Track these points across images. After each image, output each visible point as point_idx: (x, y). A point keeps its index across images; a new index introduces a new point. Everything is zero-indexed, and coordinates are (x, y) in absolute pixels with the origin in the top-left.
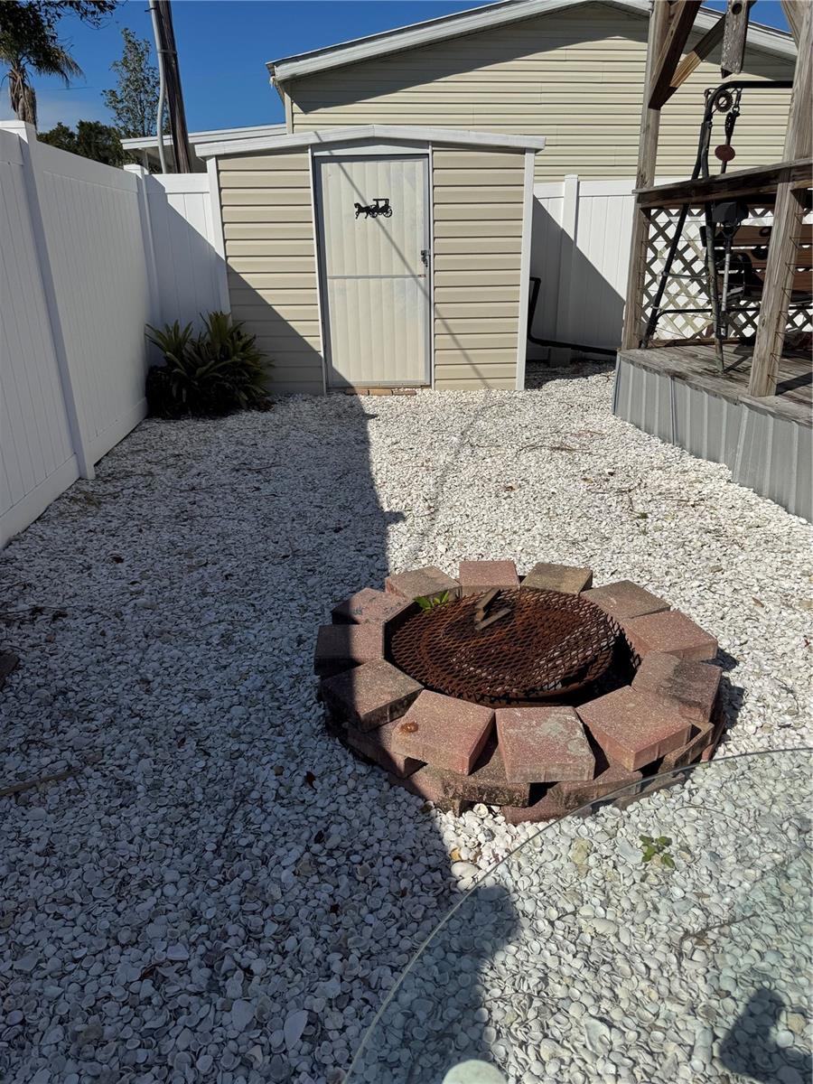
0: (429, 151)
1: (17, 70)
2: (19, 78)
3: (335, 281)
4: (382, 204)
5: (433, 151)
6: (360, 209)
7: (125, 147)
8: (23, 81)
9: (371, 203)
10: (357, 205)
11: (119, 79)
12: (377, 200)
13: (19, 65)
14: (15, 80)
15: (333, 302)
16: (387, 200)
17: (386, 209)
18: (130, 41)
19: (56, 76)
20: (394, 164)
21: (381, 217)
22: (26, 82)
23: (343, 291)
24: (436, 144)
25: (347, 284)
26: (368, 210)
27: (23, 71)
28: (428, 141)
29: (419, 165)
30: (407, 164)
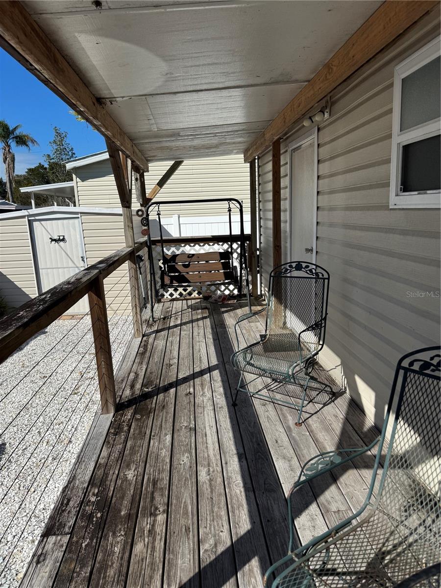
0: (79, 216)
1: (6, 146)
2: (7, 149)
3: (43, 270)
4: (61, 238)
5: (81, 216)
6: (52, 240)
7: (22, 191)
8: (9, 150)
9: (56, 237)
10: (50, 238)
11: (52, 149)
12: (59, 236)
13: (7, 143)
14: (5, 150)
15: (43, 279)
16: (64, 236)
17: (63, 240)
18: (57, 133)
19: (24, 147)
20: (65, 221)
21: (62, 243)
22: (11, 151)
23: (47, 274)
24: (81, 213)
25: (49, 272)
26: (55, 240)
27: (9, 146)
28: (78, 212)
29: (76, 221)
30: (71, 221)
